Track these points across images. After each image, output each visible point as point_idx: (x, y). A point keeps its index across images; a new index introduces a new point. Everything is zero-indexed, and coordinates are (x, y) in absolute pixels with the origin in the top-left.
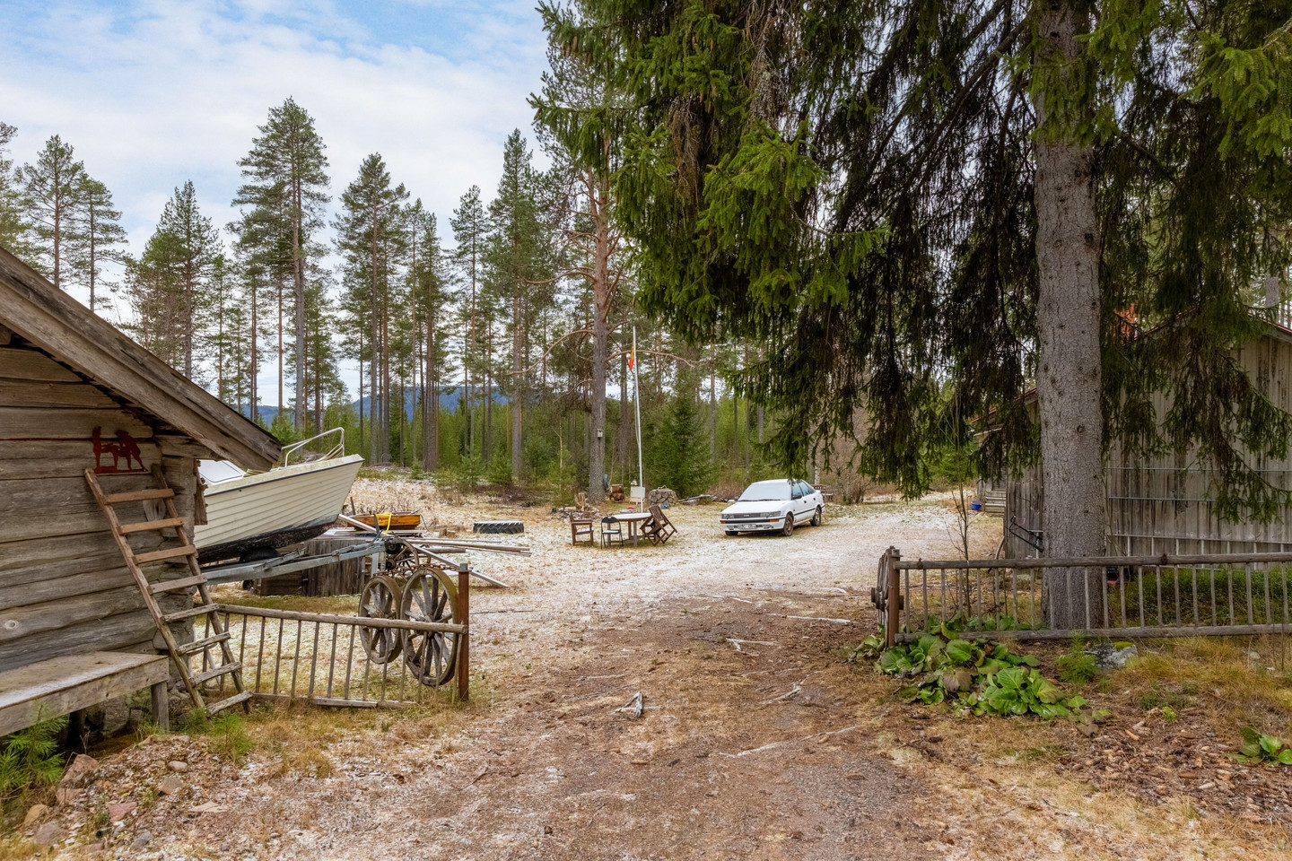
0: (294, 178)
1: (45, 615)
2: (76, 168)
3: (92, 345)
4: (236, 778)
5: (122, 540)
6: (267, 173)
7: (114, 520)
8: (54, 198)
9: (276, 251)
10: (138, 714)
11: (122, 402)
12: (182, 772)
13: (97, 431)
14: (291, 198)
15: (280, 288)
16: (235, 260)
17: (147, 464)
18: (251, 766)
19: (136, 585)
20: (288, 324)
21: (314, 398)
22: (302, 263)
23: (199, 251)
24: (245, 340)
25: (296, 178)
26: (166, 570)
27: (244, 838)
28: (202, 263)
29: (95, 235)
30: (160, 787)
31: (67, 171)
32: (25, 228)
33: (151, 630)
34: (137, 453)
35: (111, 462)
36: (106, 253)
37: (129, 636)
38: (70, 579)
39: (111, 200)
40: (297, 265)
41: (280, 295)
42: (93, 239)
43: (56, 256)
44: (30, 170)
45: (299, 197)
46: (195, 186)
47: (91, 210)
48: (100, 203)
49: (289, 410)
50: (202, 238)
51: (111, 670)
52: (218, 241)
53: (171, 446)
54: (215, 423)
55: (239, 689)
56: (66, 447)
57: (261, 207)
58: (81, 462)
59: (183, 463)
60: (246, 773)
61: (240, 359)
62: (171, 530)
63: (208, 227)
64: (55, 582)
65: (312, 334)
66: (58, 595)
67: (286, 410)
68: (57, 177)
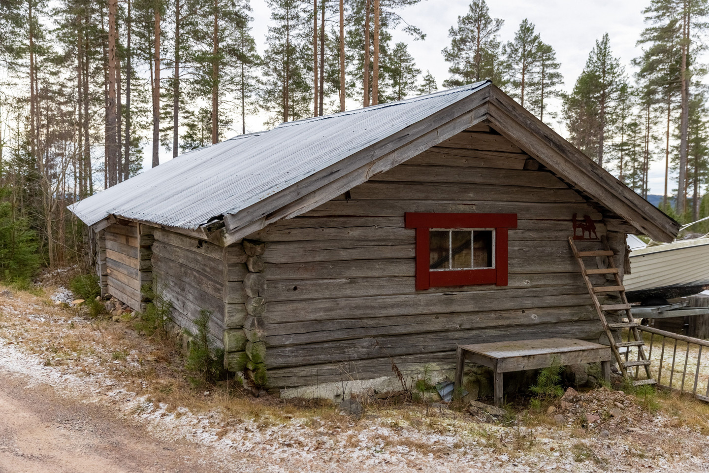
0: (685, 15)
1: (548, 314)
2: (536, 38)
3: (577, 168)
4: (651, 421)
5: (587, 278)
6: (664, 14)
7: (583, 266)
8: (523, 61)
9: (667, 74)
10: (592, 379)
11: (587, 198)
12: (622, 409)
13: (575, 216)
14: (682, 31)
15: (669, 102)
16: (635, 85)
17: (599, 235)
18: (659, 417)
19: (593, 305)
20: (674, 131)
21: (693, 188)
22: (688, 83)
23: (611, 83)
24: (639, 145)
25: (686, 15)
26: (607, 299)
27: (658, 449)
28: (612, 91)
29: (545, 82)
30: (611, 412)
31: (530, 41)
32: (506, 83)
33: (598, 333)
34: (594, 229)
35: (581, 234)
36: (551, 92)
37: (587, 334)
38: (560, 297)
39: (555, 56)
40: (684, 84)
41: (669, 109)
42: (543, 84)
43: (522, 99)
44: (510, 45)
45: (688, 29)
46: (609, 37)
47: (543, 65)
48: (548, 59)
49: (672, 198)
50: (614, 74)
51: (583, 348)
52: (624, 74)
53: (613, 225)
54: (640, 212)
55: (649, 377)
56: (560, 224)
57: (658, 43)
58: (567, 233)
59: (619, 235)
60: (657, 420)
61: (635, 160)
62: (611, 276)
63: (618, 65)
64: (553, 297)
65: (693, 137)
66: (556, 305)
67: (669, 198)
68: (525, 47)
